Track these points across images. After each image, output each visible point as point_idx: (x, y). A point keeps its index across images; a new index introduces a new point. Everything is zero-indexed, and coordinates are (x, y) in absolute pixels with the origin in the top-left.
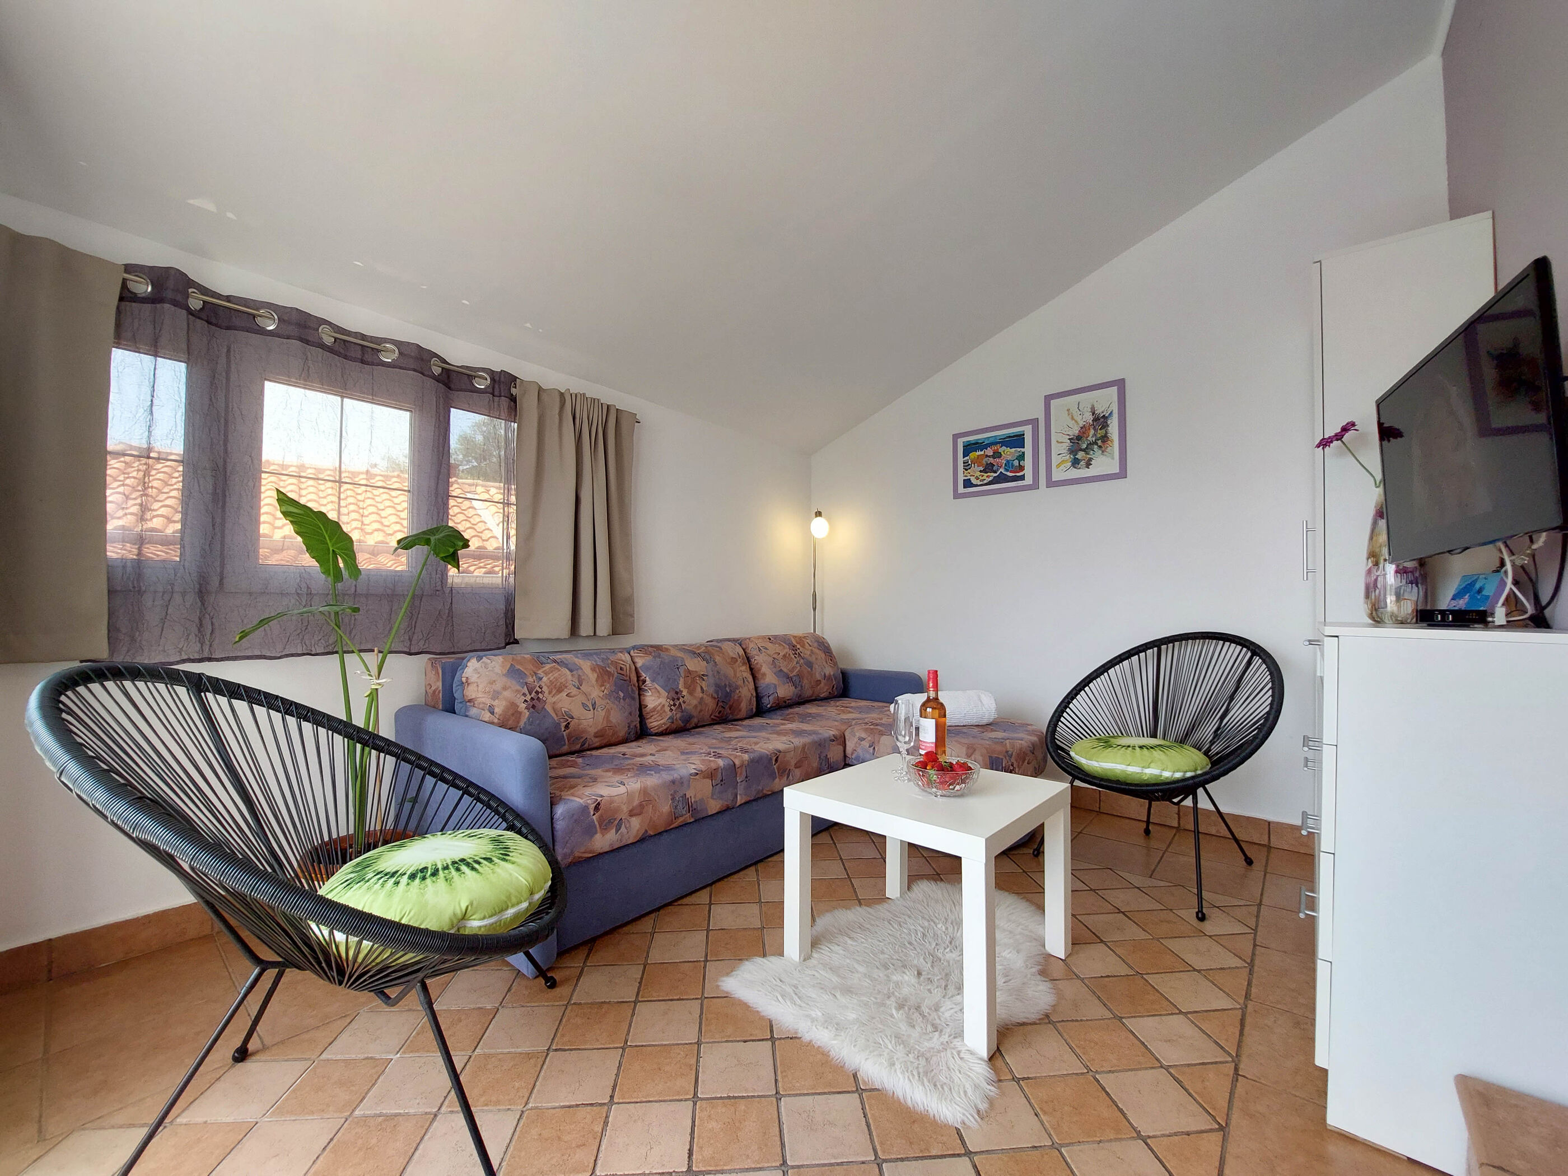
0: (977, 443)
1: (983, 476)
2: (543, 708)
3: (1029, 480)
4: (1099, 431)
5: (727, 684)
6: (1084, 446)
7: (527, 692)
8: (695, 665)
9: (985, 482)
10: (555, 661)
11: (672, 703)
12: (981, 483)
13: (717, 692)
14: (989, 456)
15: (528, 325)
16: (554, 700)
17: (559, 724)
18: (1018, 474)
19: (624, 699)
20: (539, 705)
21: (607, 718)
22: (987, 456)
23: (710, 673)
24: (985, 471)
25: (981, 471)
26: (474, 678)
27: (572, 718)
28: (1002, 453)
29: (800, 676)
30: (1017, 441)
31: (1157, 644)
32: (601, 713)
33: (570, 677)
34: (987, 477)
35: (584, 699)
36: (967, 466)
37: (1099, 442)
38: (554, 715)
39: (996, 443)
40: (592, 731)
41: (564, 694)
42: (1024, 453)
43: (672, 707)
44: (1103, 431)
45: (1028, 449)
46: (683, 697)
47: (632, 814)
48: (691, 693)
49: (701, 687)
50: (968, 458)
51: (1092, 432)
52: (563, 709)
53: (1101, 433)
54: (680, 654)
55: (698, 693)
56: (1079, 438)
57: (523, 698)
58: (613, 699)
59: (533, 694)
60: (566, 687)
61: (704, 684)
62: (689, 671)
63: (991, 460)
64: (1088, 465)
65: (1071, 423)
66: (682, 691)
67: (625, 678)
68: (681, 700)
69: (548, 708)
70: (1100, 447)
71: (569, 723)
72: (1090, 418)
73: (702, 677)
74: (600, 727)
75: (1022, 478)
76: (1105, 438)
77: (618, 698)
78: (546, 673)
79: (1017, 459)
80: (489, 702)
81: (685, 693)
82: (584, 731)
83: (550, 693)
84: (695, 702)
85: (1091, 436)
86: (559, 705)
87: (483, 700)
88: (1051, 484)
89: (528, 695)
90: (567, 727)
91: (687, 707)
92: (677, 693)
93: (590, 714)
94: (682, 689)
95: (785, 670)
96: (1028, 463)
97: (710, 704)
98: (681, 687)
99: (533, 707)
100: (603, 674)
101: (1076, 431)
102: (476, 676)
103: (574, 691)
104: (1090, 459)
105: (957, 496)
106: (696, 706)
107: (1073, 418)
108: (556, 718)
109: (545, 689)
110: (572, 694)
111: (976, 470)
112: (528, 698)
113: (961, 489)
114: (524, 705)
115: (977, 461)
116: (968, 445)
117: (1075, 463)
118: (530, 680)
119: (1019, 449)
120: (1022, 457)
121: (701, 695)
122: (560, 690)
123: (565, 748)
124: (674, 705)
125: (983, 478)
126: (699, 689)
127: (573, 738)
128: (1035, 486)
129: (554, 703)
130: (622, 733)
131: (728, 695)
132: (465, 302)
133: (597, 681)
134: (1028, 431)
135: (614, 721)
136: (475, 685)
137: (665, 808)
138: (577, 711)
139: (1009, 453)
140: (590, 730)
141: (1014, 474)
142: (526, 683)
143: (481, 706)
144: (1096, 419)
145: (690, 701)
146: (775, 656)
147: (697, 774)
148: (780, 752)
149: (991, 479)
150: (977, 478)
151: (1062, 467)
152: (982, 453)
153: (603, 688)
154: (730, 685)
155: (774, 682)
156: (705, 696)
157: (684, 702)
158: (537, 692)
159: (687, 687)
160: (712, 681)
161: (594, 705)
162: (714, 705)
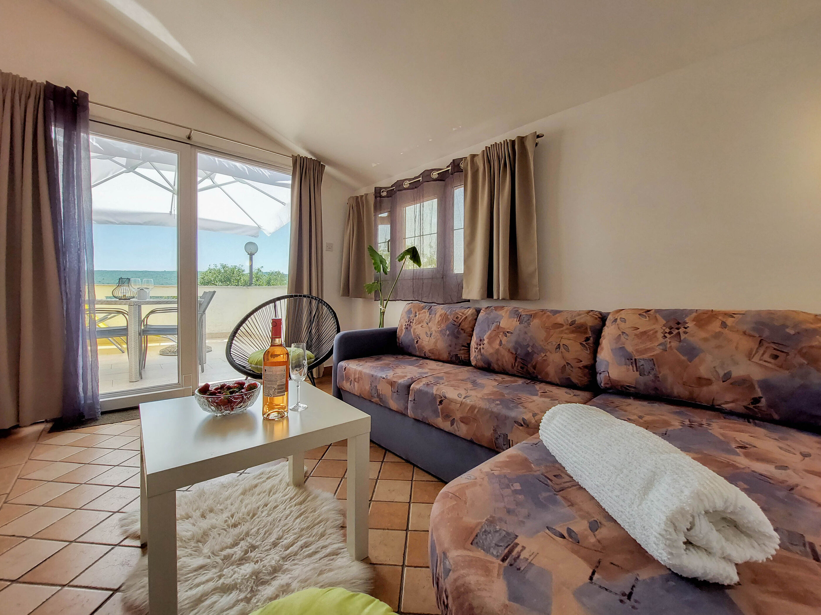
2: (410, 330)
5: (531, 344)
7: (407, 321)
11: (476, 346)
13: (516, 350)
17: (414, 340)
19: (448, 336)
20: (409, 328)
21: (436, 343)
23: (516, 332)
27: (420, 338)
32: (433, 340)
33: (427, 318)
38: (413, 334)
43: (476, 350)
46: (483, 344)
48: (490, 343)
49: (501, 341)
52: (417, 333)
55: (496, 345)
57: (405, 324)
60: (423, 322)
61: (504, 340)
62: (498, 327)
66: (484, 340)
67: (455, 323)
68: (482, 346)
69: (412, 330)
74: (431, 348)
77: (444, 335)
81: (485, 342)
82: (423, 347)
83: (415, 324)
84: (491, 351)
86: (416, 331)
90: (417, 342)
91: (485, 353)
92: (481, 340)
93: (427, 339)
94: (485, 339)
95: (630, 349)
97: (509, 357)
98: (485, 337)
99: (407, 328)
100: (444, 318)
103: (425, 325)
106: (491, 354)
108: (414, 337)
109: (414, 321)
110: (424, 326)
112: (408, 324)
114: (404, 327)
118: (411, 316)
121: (498, 347)
122: (419, 323)
123: (418, 353)
124: (477, 348)
127: (421, 349)
129: (415, 329)
130: (445, 356)
131: (529, 355)
133: (438, 322)
135: (439, 347)
138: (423, 336)
140: (426, 347)
142: (409, 317)
145: (488, 349)
146: (628, 331)
148: (445, 397)
153: (439, 326)
154: (533, 346)
155: (607, 359)
156: (501, 349)
157: (483, 348)
158: (411, 322)
159: (490, 338)
160: (513, 338)
161: (431, 334)
162: (512, 359)
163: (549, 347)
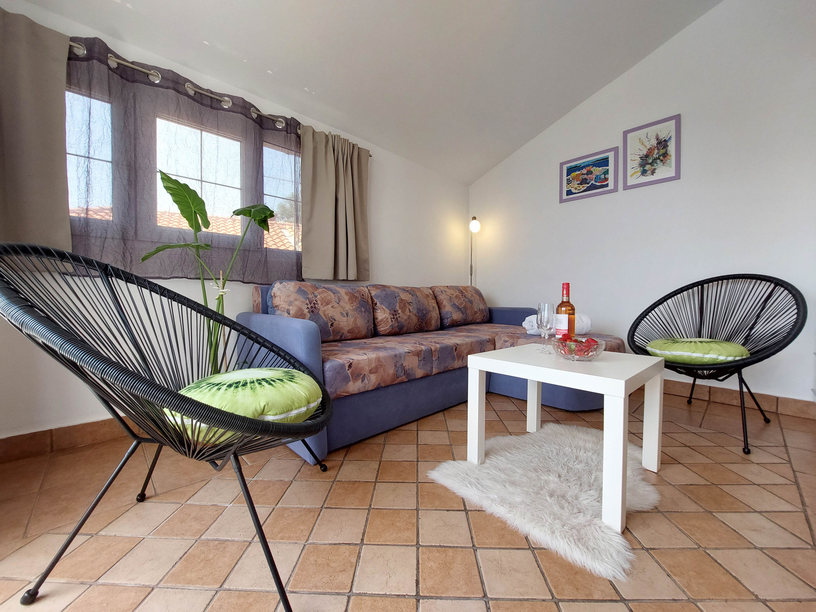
0: (576, 167)
1: (579, 187)
2: (318, 312)
3: (611, 186)
4: (661, 150)
5: (424, 309)
6: (650, 161)
7: (309, 304)
8: (405, 296)
9: (581, 190)
10: (325, 288)
11: (392, 317)
12: (579, 191)
13: (418, 313)
14: (584, 174)
15: (306, 89)
16: (324, 309)
17: (327, 323)
18: (603, 184)
19: (364, 313)
20: (315, 311)
21: (355, 322)
22: (583, 174)
23: (414, 302)
24: (581, 184)
25: (578, 184)
26: (278, 293)
27: (335, 320)
28: (593, 171)
29: (465, 308)
30: (605, 162)
31: (701, 284)
32: (351, 320)
33: (333, 297)
34: (583, 187)
35: (341, 310)
36: (569, 182)
37: (661, 158)
38: (324, 317)
39: (589, 165)
40: (346, 329)
41: (330, 306)
42: (608, 170)
43: (392, 319)
44: (664, 151)
45: (611, 167)
47: (371, 372)
48: (403, 312)
49: (409, 309)
50: (570, 176)
51: (656, 151)
52: (329, 315)
53: (662, 151)
54: (396, 290)
55: (407, 313)
56: (647, 156)
57: (306, 306)
58: (358, 312)
59: (312, 305)
60: (331, 302)
61: (411, 308)
62: (402, 300)
63: (585, 176)
64: (653, 173)
65: (642, 147)
67: (365, 301)
68: (398, 315)
69: (321, 313)
70: (662, 160)
71: (333, 323)
72: (654, 142)
73: (409, 303)
74: (350, 327)
75: (607, 185)
76: (665, 155)
77: (361, 311)
78: (319, 294)
79: (603, 174)
80: (287, 307)
81: (400, 312)
82: (342, 328)
83: (322, 305)
84: (405, 317)
85: (655, 154)
86: (327, 312)
87: (284, 306)
88: (626, 187)
89: (309, 305)
90: (332, 325)
91: (401, 320)
92: (395, 311)
93: (345, 319)
94: (398, 310)
95: (457, 304)
96: (611, 176)
97: (415, 320)
98: (397, 308)
99: (312, 311)
100: (353, 297)
101: (645, 152)
102: (280, 292)
103: (336, 305)
104: (655, 169)
105: (562, 201)
106: (406, 320)
107: (643, 144)
108: (325, 319)
109: (319, 302)
110: (335, 307)
111: (575, 184)
112: (309, 306)
113: (565, 197)
114: (307, 310)
115: (576, 178)
116: (570, 168)
117: (644, 172)
118: (310, 296)
119: (605, 168)
120: (607, 172)
121: (409, 314)
122: (327, 304)
123: (331, 338)
124: (394, 318)
125: (580, 188)
127: (336, 332)
128: (615, 190)
129: (324, 311)
130: (364, 332)
131: (425, 315)
132: (269, 72)
133: (349, 300)
134: (611, 156)
135: (359, 324)
136: (279, 297)
137: (391, 371)
138: (338, 317)
139: (597, 171)
140: (345, 328)
141: (601, 184)
142: (308, 298)
143: (282, 309)
144: (659, 143)
145: (403, 317)
146: (451, 296)
147: (410, 353)
148: (458, 345)
149: (585, 188)
150: (576, 189)
151: (635, 176)
152: (580, 172)
153: (352, 305)
154: (426, 310)
155: (450, 310)
156: (411, 314)
157: (399, 317)
158: (314, 304)
159: (401, 308)
160: (415, 306)
161: (347, 314)
162: (417, 321)
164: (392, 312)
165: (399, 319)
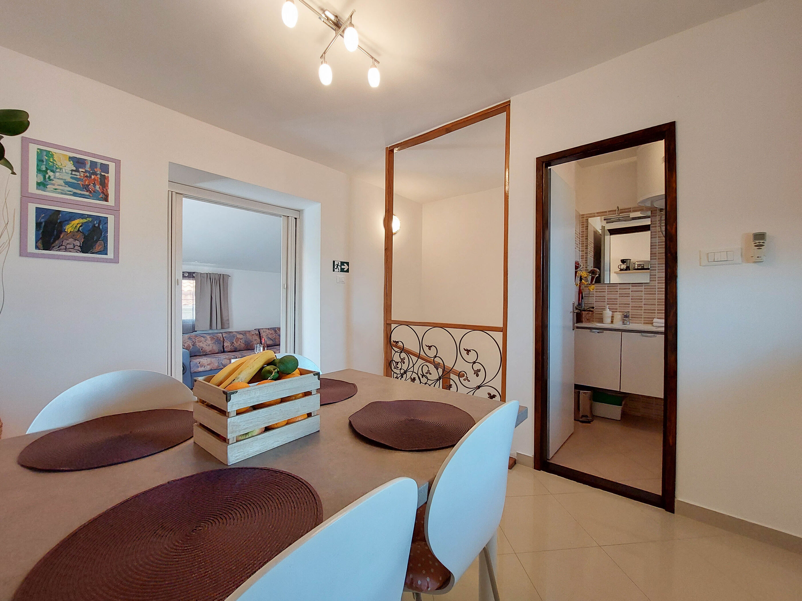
8: (240, 336)
10: (200, 336)
13: (245, 342)
16: (199, 344)
17: (200, 349)
19: (217, 344)
21: (213, 348)
23: (244, 338)
29: (275, 339)
32: (211, 347)
33: (203, 339)
35: (206, 344)
38: (197, 347)
40: (208, 351)
41: (201, 343)
43: (231, 346)
47: (208, 365)
48: (236, 343)
52: (201, 346)
54: (236, 334)
57: (191, 343)
60: (202, 341)
61: (241, 341)
62: (238, 337)
67: (220, 339)
69: (195, 345)
73: (241, 339)
74: (210, 351)
77: (215, 344)
78: (198, 339)
81: (235, 343)
90: (202, 349)
92: (233, 343)
93: (207, 347)
95: (270, 337)
97: (243, 345)
98: (234, 341)
99: (193, 345)
100: (212, 338)
103: (205, 342)
106: (238, 346)
109: (197, 342)
112: (193, 343)
118: (193, 340)
122: (200, 342)
123: (202, 354)
126: (239, 342)
127: (204, 351)
130: (218, 351)
131: (249, 343)
133: (211, 340)
135: (216, 349)
138: (205, 347)
145: (236, 345)
146: (268, 334)
153: (213, 342)
154: (250, 341)
156: (241, 343)
158: (195, 342)
159: (236, 341)
160: (244, 340)
161: (208, 345)
162: (244, 346)
163: (253, 340)
164: (231, 343)
165: (234, 346)
